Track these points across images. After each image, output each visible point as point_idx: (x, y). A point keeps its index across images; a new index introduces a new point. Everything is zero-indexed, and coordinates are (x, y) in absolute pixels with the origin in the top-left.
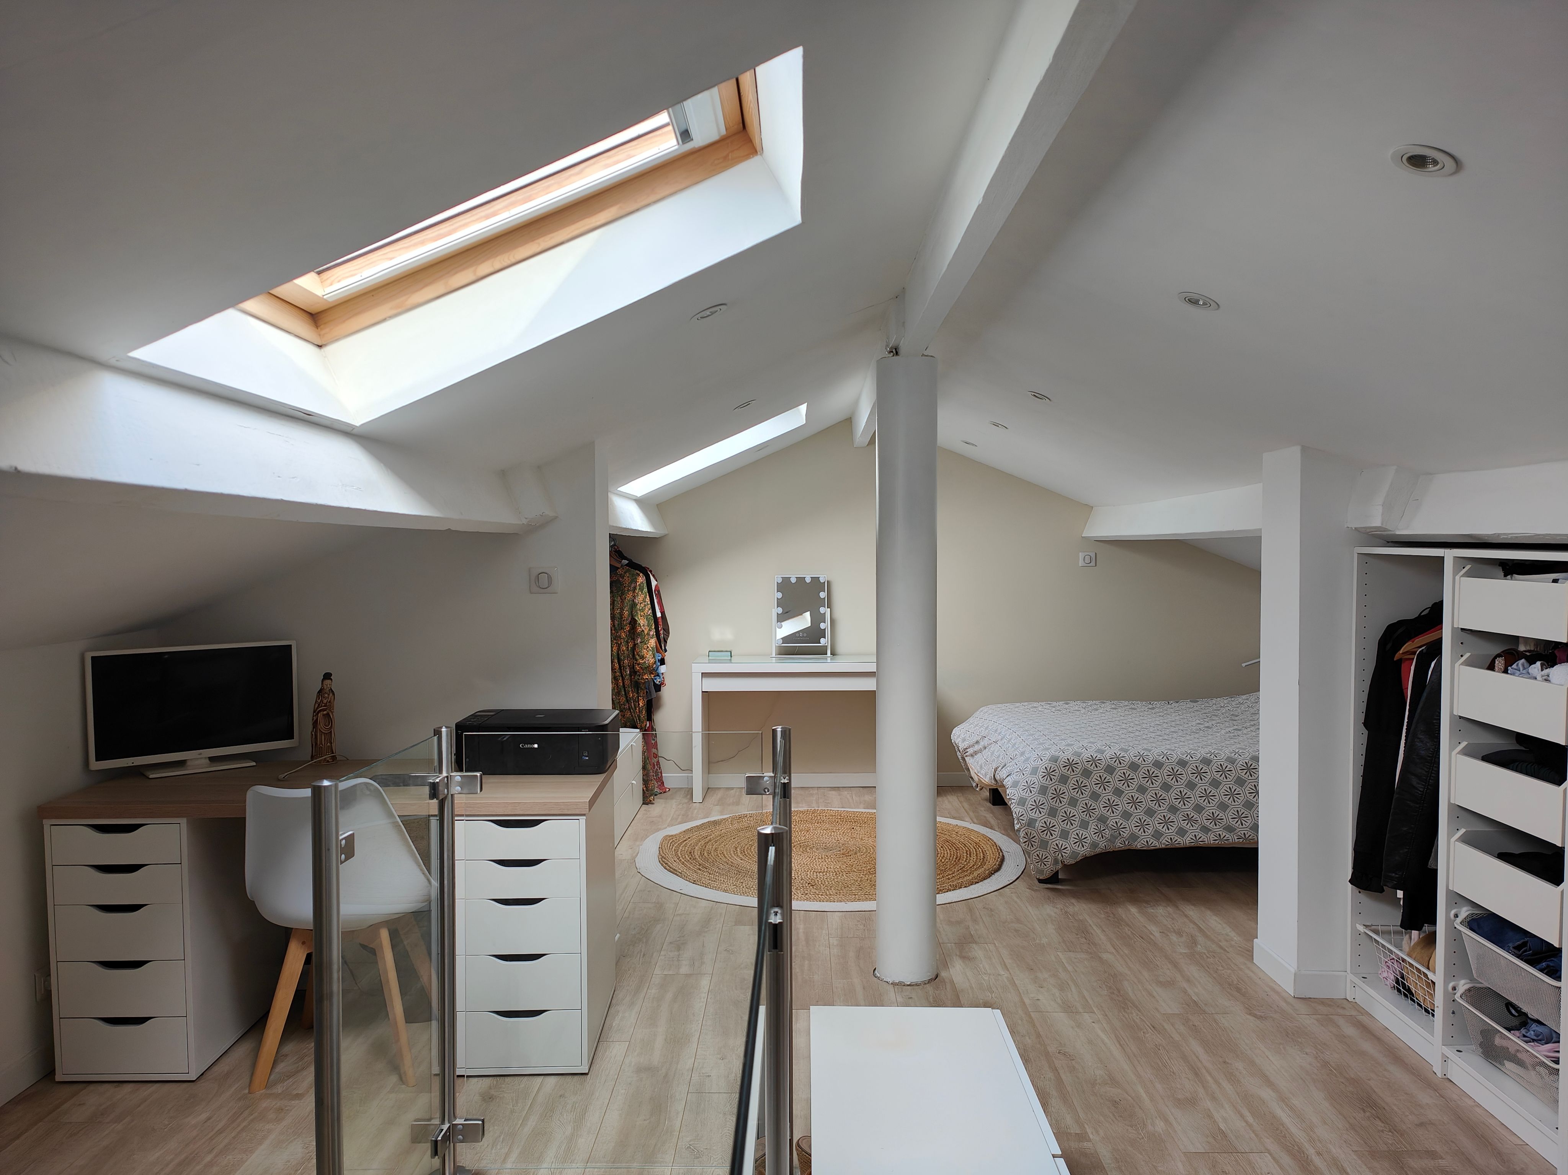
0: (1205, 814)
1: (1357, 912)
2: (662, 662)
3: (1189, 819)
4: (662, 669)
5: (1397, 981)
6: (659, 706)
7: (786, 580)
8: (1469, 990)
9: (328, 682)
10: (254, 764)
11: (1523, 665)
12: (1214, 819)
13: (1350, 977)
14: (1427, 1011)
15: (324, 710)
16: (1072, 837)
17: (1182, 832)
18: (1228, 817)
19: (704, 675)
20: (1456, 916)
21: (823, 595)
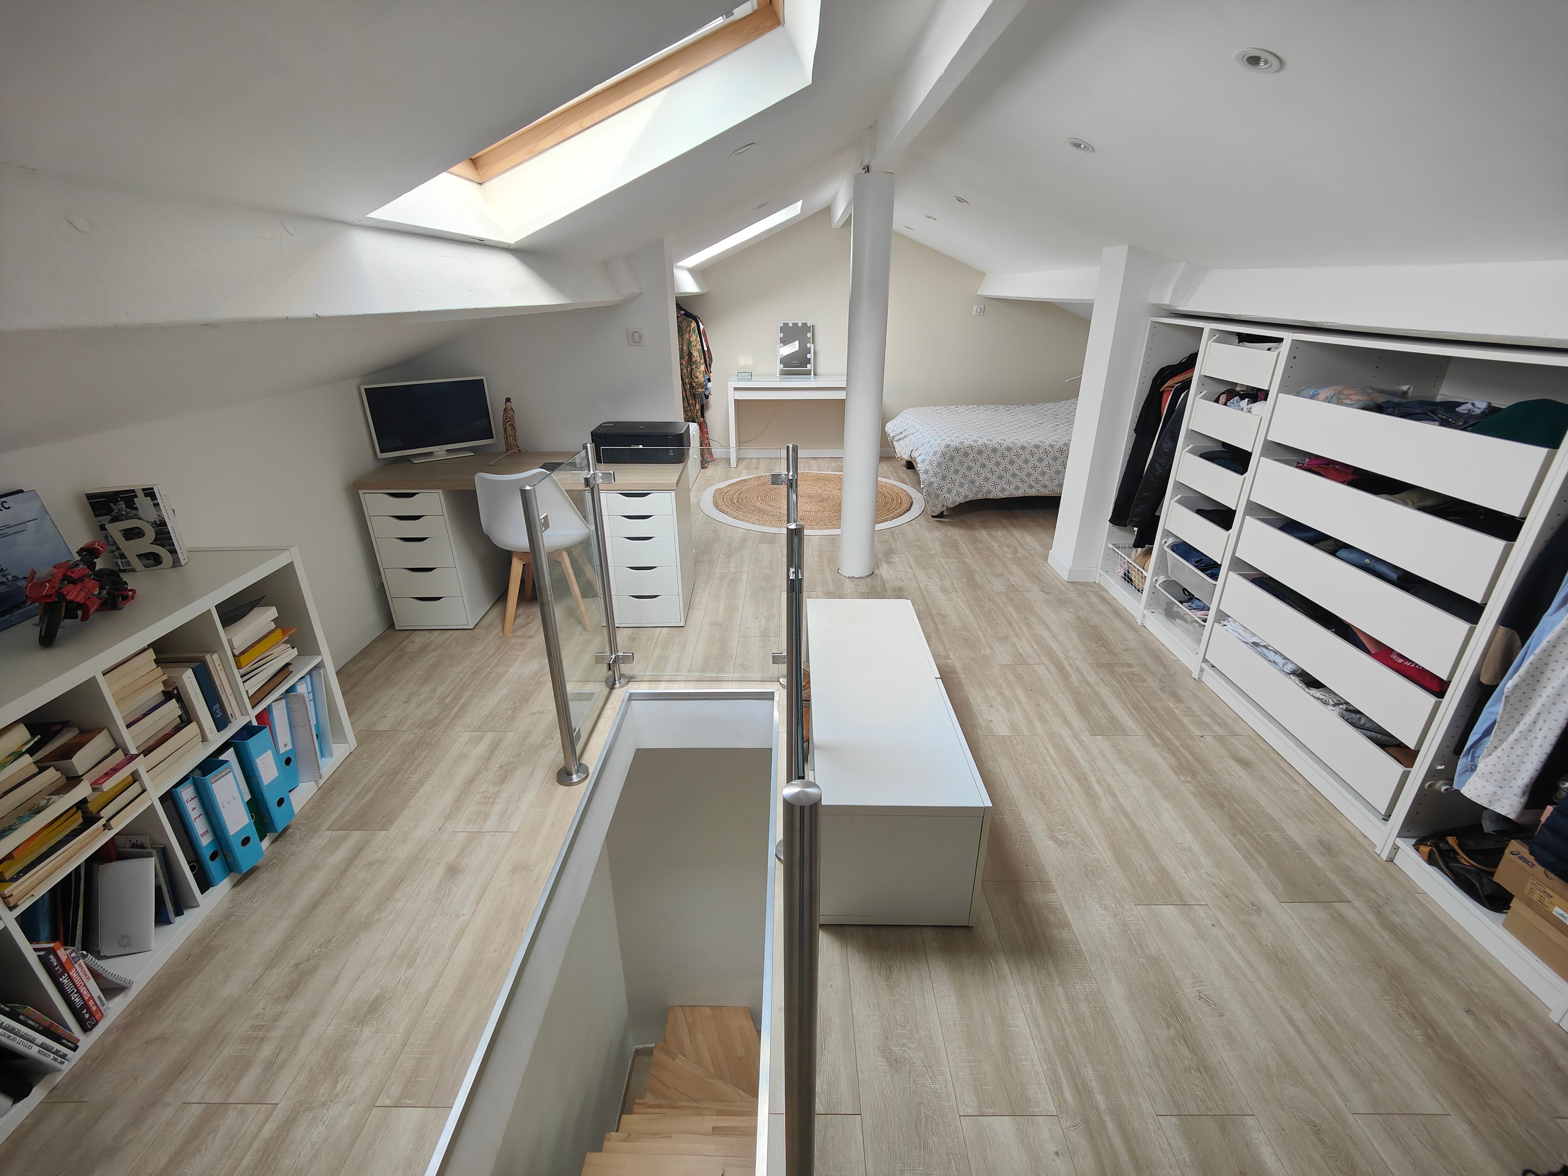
0: (1032, 478)
1: (1110, 537)
2: (709, 380)
3: (1022, 481)
4: (709, 385)
5: (1125, 574)
6: (708, 408)
7: (786, 325)
8: (1164, 581)
9: (508, 403)
10: (473, 454)
11: (1237, 401)
12: (1037, 481)
13: (1099, 571)
14: (1138, 590)
15: (510, 421)
16: (954, 493)
17: (1017, 488)
18: (1045, 480)
19: (735, 389)
20: (1165, 542)
21: (809, 335)
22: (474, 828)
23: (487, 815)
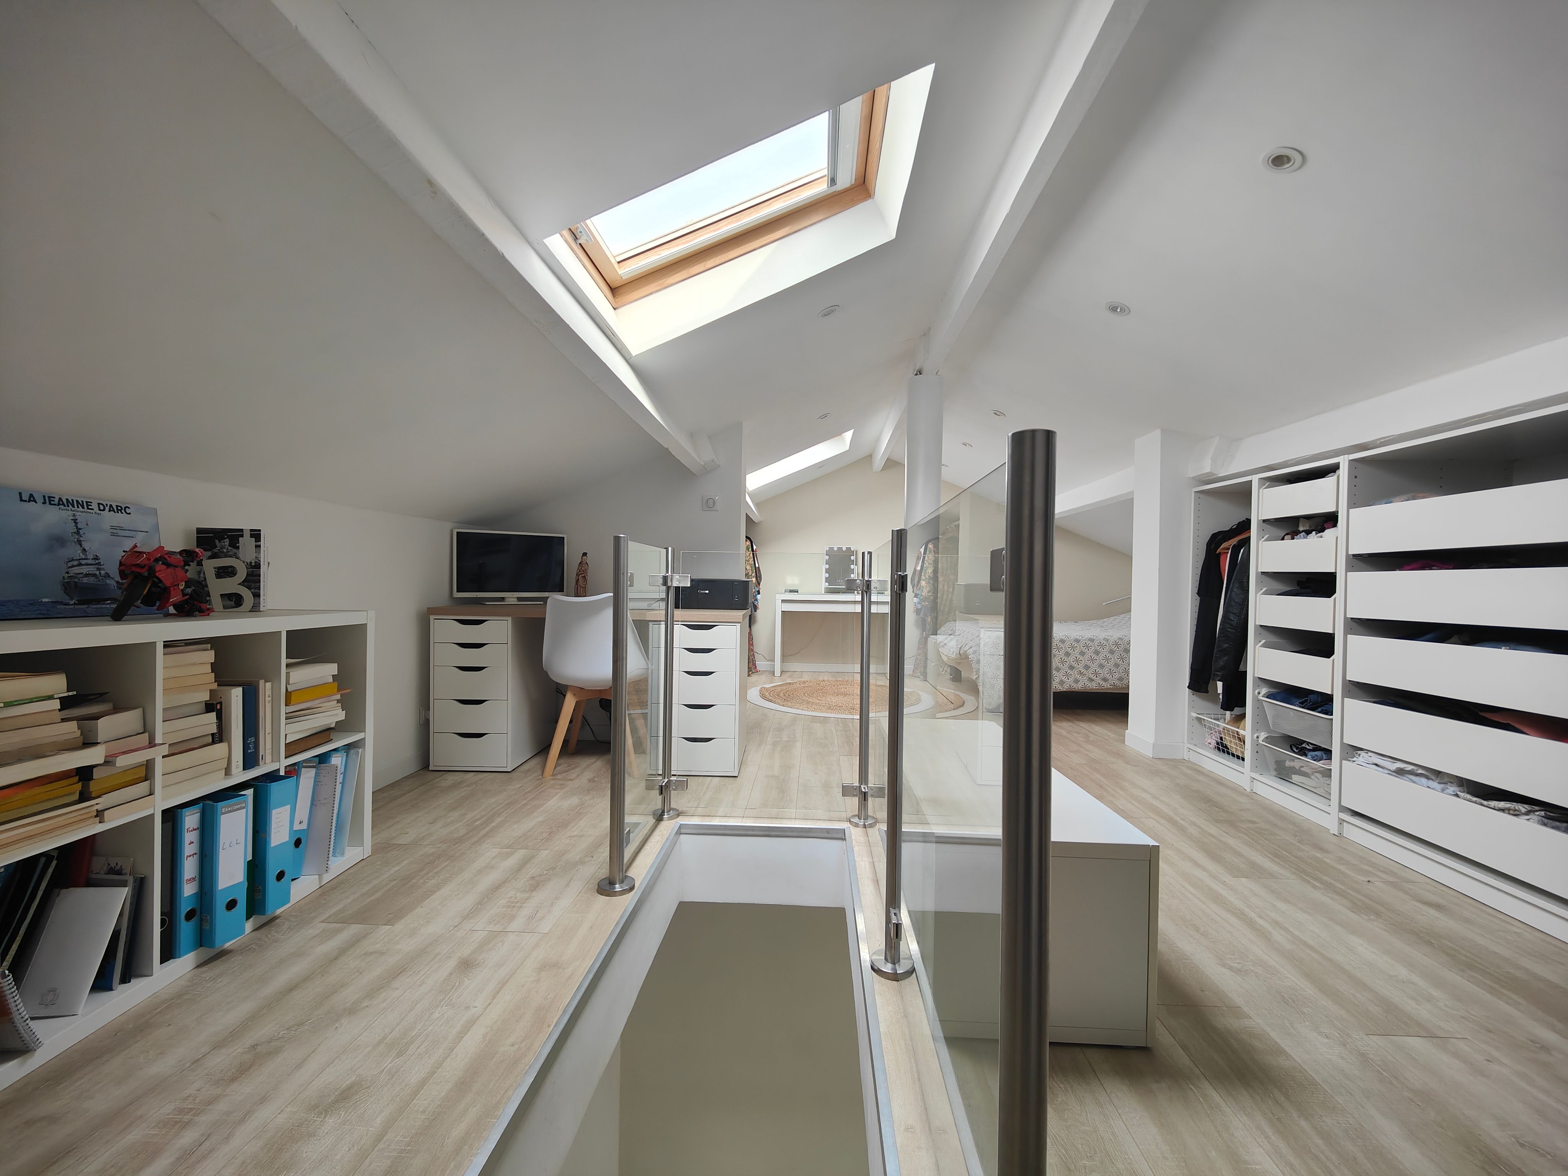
1: (1192, 707)
2: (759, 593)
3: (1081, 673)
4: (759, 597)
5: (1218, 744)
7: (831, 549)
8: (1267, 738)
9: (585, 557)
10: (542, 603)
11: (1303, 536)
12: (1096, 674)
13: (1187, 745)
14: (1238, 757)
15: (583, 574)
17: (1076, 681)
18: (1104, 673)
19: (783, 601)
20: (1259, 693)
21: (853, 558)
22: (498, 928)
23: (512, 918)
